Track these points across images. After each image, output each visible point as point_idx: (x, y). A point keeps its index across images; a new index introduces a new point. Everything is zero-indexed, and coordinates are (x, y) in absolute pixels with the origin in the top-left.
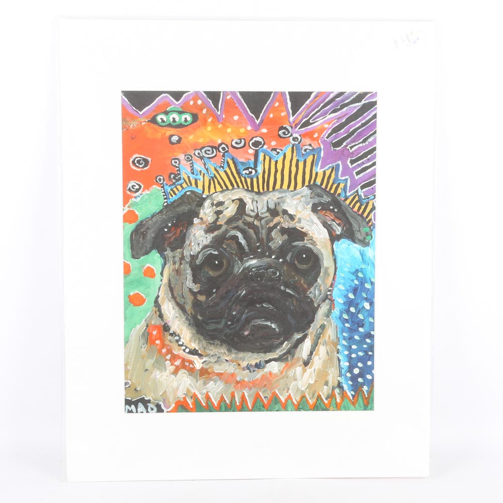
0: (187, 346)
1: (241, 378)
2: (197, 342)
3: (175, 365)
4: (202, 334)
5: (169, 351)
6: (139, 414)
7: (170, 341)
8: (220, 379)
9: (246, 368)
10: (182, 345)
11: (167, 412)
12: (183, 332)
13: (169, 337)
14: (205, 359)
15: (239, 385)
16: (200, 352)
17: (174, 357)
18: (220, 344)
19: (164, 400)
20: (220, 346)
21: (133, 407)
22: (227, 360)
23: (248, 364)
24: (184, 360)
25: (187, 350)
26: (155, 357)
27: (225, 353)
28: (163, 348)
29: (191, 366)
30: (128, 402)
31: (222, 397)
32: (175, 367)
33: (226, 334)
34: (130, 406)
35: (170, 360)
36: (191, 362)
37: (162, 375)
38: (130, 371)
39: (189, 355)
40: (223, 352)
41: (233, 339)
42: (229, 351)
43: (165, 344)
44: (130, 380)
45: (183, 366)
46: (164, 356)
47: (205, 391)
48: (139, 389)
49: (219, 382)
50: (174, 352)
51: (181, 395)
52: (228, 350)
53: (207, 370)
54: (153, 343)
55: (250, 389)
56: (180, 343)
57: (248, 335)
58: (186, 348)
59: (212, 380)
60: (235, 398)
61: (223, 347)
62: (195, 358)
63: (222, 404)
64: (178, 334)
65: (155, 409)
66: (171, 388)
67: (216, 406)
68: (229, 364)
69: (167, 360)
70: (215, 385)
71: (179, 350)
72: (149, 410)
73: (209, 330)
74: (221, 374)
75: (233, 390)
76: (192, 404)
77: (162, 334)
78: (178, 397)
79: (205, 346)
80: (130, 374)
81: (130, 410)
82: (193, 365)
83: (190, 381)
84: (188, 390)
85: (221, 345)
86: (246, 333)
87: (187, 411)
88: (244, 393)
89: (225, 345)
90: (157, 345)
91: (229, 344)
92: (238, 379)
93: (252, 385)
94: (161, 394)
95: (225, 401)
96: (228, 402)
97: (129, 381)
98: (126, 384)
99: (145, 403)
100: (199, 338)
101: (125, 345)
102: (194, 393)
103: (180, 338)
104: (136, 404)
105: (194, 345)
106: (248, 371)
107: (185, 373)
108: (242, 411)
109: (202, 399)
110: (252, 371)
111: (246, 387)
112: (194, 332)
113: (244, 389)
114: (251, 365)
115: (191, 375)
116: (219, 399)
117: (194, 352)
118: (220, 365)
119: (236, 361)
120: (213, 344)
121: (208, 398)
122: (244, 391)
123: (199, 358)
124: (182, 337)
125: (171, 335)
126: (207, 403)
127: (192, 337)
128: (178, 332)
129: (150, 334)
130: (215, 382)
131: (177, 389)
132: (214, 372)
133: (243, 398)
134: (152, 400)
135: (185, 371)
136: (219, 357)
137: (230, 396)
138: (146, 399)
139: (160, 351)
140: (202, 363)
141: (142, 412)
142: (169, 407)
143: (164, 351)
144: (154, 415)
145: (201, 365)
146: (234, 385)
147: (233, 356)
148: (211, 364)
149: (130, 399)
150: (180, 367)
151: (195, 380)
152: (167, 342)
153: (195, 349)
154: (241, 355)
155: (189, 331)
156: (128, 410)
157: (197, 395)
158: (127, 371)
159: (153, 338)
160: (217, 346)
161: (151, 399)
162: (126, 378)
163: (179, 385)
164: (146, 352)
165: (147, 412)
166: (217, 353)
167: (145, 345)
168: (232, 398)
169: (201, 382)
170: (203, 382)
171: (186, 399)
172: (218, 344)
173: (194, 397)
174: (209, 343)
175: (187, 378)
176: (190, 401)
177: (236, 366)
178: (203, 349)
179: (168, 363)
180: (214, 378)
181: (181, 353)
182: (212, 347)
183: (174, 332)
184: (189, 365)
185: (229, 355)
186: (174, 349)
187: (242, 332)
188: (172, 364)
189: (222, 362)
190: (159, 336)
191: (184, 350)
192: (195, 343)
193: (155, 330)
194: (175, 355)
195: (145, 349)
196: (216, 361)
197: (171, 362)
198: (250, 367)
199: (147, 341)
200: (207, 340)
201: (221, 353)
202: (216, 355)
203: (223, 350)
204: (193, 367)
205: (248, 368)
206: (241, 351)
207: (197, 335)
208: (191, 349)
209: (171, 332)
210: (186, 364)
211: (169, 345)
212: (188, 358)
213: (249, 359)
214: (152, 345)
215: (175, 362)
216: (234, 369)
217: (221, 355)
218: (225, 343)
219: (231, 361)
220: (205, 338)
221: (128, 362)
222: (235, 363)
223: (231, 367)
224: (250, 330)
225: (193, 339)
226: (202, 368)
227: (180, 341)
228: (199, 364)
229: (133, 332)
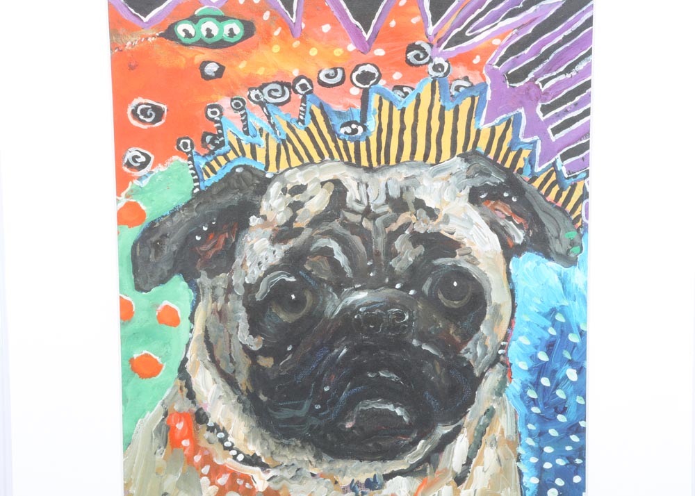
0: (241, 449)
2: (258, 442)
3: (217, 485)
4: (267, 428)
5: (207, 460)
7: (209, 441)
9: (349, 489)
10: (230, 448)
12: (233, 424)
13: (207, 434)
14: (272, 473)
16: (263, 460)
17: (216, 471)
18: (300, 445)
22: (313, 475)
23: (353, 480)
24: (234, 475)
25: (241, 457)
26: (181, 469)
27: (310, 462)
28: (195, 454)
29: (247, 485)
32: (217, 488)
33: (312, 426)
35: (209, 475)
36: (248, 479)
39: (244, 466)
40: (306, 459)
41: (325, 436)
42: (318, 457)
43: (199, 447)
45: (233, 486)
46: (198, 469)
50: (215, 460)
52: (315, 457)
53: (276, 492)
54: (176, 444)
56: (227, 444)
57: (353, 428)
58: (239, 452)
61: (307, 451)
62: (254, 472)
64: (224, 428)
68: (318, 482)
69: (202, 475)
71: (226, 457)
73: (280, 420)
77: (193, 428)
79: (273, 448)
82: (251, 484)
85: (303, 447)
86: (349, 425)
89: (310, 447)
90: (185, 448)
91: (317, 445)
100: (262, 435)
101: (125, 450)
103: (227, 435)
105: (253, 448)
106: (353, 493)
110: (360, 493)
112: (253, 424)
114: (358, 483)
117: (252, 461)
118: (301, 483)
119: (331, 477)
120: (289, 445)
123: (263, 470)
124: (230, 432)
125: (211, 429)
127: (249, 432)
128: (223, 424)
129: (171, 429)
136: (298, 469)
139: (189, 460)
140: (269, 480)
143: (197, 458)
145: (267, 484)
147: (325, 466)
148: (284, 481)
152: (203, 443)
153: (255, 454)
154: (340, 464)
155: (243, 423)
159: (178, 435)
160: (297, 449)
164: (164, 462)
166: (295, 462)
167: (162, 448)
172: (296, 446)
174: (281, 443)
177: (331, 486)
178: (269, 455)
179: (205, 480)
181: (229, 462)
182: (286, 452)
183: (215, 424)
184: (244, 484)
185: (318, 465)
186: (217, 455)
187: (341, 423)
188: (212, 483)
189: (304, 478)
190: (188, 432)
191: (235, 457)
192: (254, 444)
193: (180, 421)
194: (219, 465)
195: (163, 456)
196: (293, 477)
197: (210, 478)
198: (356, 486)
199: (166, 442)
200: (277, 439)
201: (304, 461)
202: (293, 465)
203: (307, 456)
204: (252, 487)
205: (353, 487)
206: (339, 458)
207: (258, 430)
208: (248, 455)
209: (210, 424)
210: (238, 482)
211: (206, 449)
212: (241, 470)
213: (354, 472)
214: (174, 449)
215: (218, 478)
216: (327, 490)
217: (303, 466)
218: (310, 444)
219: (322, 475)
220: (273, 435)
221: (131, 479)
222: (329, 480)
223: (322, 486)
224: (357, 419)
225: (252, 437)
226: (268, 490)
227: (227, 440)
228: (262, 481)
229: (139, 425)
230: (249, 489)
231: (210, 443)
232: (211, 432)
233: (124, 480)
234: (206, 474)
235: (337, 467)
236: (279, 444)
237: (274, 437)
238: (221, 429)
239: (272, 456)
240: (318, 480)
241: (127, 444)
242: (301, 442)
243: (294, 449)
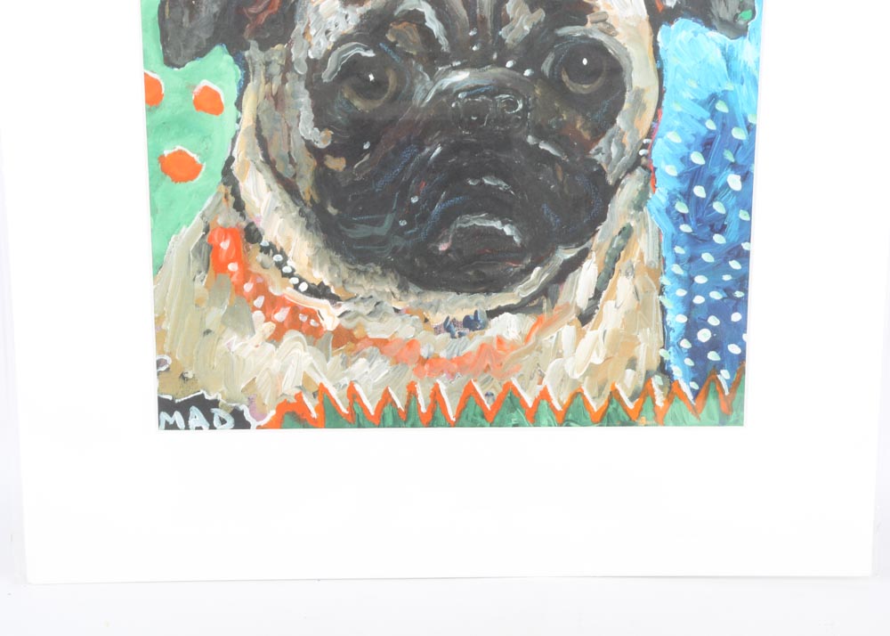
0: (304, 277)
1: (432, 349)
2: (326, 267)
3: (275, 322)
4: (338, 249)
5: (261, 289)
6: (192, 432)
7: (263, 266)
8: (382, 352)
9: (442, 329)
10: (290, 275)
11: (259, 427)
12: (293, 244)
13: (261, 257)
14: (345, 307)
15: (426, 367)
16: (333, 291)
17: (273, 303)
18: (380, 272)
19: (251, 401)
20: (380, 275)
21: (178, 416)
22: (397, 311)
23: (448, 318)
24: (295, 310)
25: (304, 287)
26: (227, 301)
27: (393, 294)
28: (246, 281)
29: (313, 322)
30: (166, 406)
31: (386, 395)
32: (274, 325)
33: (395, 248)
34: (171, 415)
35: (263, 309)
36: (313, 314)
37: (246, 344)
38: (169, 334)
39: (308, 298)
40: (388, 290)
41: (412, 260)
42: (403, 287)
43: (251, 272)
44: (169, 354)
45: (294, 323)
46: (249, 301)
47: (346, 381)
48: (190, 375)
49: (379, 361)
50: (271, 290)
51: (289, 389)
52: (399, 287)
53: (350, 332)
54: (221, 268)
55: (453, 375)
56: (286, 269)
57: (448, 251)
58: (301, 280)
59: (364, 355)
60: (416, 396)
61: (389, 279)
62: (322, 305)
63: (387, 409)
64: (282, 249)
65: (230, 421)
66: (267, 374)
67: (372, 413)
68: (403, 320)
69: (255, 309)
70: (370, 366)
71: (284, 286)
72: (216, 422)
73: (353, 239)
74: (385, 342)
75: (413, 378)
76: (316, 410)
77: (243, 249)
78: (283, 394)
79: (346, 276)
80: (168, 340)
81: (171, 423)
82: (317, 320)
83: (311, 358)
84: (307, 379)
85: (384, 275)
86: (443, 247)
87: (305, 426)
88: (437, 385)
89: (392, 275)
90: (232, 274)
91: (401, 273)
92: (424, 353)
93: (456, 366)
94: (243, 386)
95: (393, 403)
96: (399, 405)
97: (166, 357)
98: (159, 363)
99: (207, 407)
100: (331, 258)
101: (155, 274)
102: (321, 384)
103: (286, 258)
104: (184, 408)
105: (320, 276)
106: (448, 335)
107: (297, 339)
108: (432, 426)
109: (340, 398)
110: (457, 334)
111: (442, 372)
112: (320, 244)
113: (438, 375)
114: (454, 320)
115: (314, 344)
116: (380, 399)
117: (318, 291)
118: (381, 320)
119: (419, 313)
120: (365, 272)
121: (353, 395)
122: (438, 381)
123: (332, 304)
124: (290, 254)
125: (265, 250)
126: (351, 408)
127: (316, 254)
128: (281, 244)
129: (213, 249)
130: (370, 358)
131: (282, 375)
132: (366, 337)
133: (436, 395)
134: (222, 401)
135: (300, 335)
136: (378, 303)
137: (405, 392)
138: (207, 397)
139: (238, 289)
140: (340, 316)
141: (200, 428)
142: (264, 416)
143: (248, 287)
144: (227, 434)
145: (337, 322)
146: (414, 366)
147: (412, 299)
148: (360, 318)
149: (170, 398)
150: (286, 325)
151: (322, 356)
152: (255, 268)
153: (322, 283)
154: (432, 297)
155: (306, 243)
156: (167, 423)
157: (326, 391)
158: (160, 335)
159: (223, 257)
160: (376, 277)
161: (220, 398)
162: (160, 351)
163: (285, 368)
164: (206, 291)
165: (212, 427)
166: (373, 294)
167: (203, 273)
168: (409, 396)
169: (336, 359)
170: (341, 361)
171: (302, 398)
172: (375, 273)
173: (321, 392)
174: (356, 269)
175: (305, 350)
176: (311, 404)
177: (420, 324)
178: (341, 284)
179: (258, 315)
180: (367, 350)
181: (288, 292)
182: (362, 280)
183: (270, 243)
184: (308, 321)
185: (403, 298)
186: (273, 284)
187: (433, 245)
188: (268, 319)
189: (386, 314)
190: (236, 253)
191: (296, 287)
192: (321, 270)
193: (225, 239)
194: (275, 297)
195: (204, 282)
196: (371, 313)
197: (264, 313)
198: (452, 326)
199: (208, 265)
200: (351, 264)
201: (384, 293)
202: (371, 297)
203: (388, 286)
204: (318, 325)
205: (447, 327)
206: (430, 289)
207: (325, 252)
208: (313, 284)
209: (264, 243)
210: (300, 318)
211: (260, 275)
212: (306, 304)
213: (449, 307)
214: (218, 275)
215: (275, 313)
216: (414, 329)
217: (384, 299)
218: (392, 271)
219: (407, 311)
220: (345, 259)
221: (164, 312)
222: (417, 317)
223: (408, 325)
224: (453, 239)
225: (317, 261)
226: (339, 328)
227: (286, 265)
228: (331, 318)
229: (173, 243)
230: (315, 328)
231: (264, 268)
232: (265, 253)
233: (155, 312)
234: (260, 307)
235: (428, 300)
236: (354, 270)
237: (347, 262)
238: (279, 249)
239: (343, 286)
240: (403, 316)
241: (158, 267)
242: (382, 269)
243: (372, 278)
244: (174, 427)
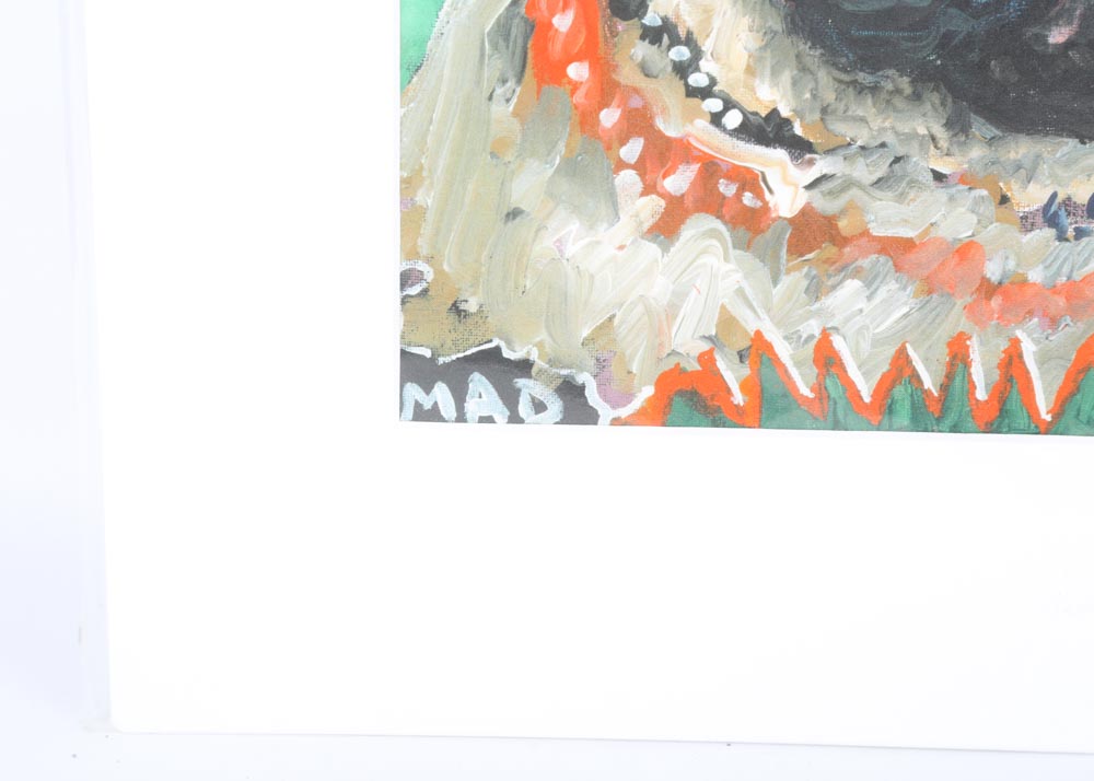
0: (736, 96)
1: (1011, 265)
2: (786, 77)
3: (663, 195)
4: (816, 37)
5: (638, 122)
6: (472, 428)
7: (646, 72)
8: (898, 268)
9: (1039, 220)
10: (705, 93)
11: (616, 422)
12: (716, 23)
13: (642, 50)
14: (822, 166)
15: (996, 302)
16: (798, 130)
17: (662, 154)
18: (908, 90)
19: (601, 364)
20: (907, 98)
21: (442, 394)
22: (939, 177)
23: (1054, 196)
24: (711, 169)
25: (733, 119)
26: (561, 147)
27: (933, 139)
28: (604, 104)
29: (748, 199)
30: (416, 369)
31: (901, 359)
32: (663, 203)
33: (948, 36)
34: (428, 389)
35: (640, 167)
36: (750, 181)
37: (598, 243)
38: (430, 216)
39: (741, 144)
40: (922, 131)
41: (983, 66)
42: (958, 126)
43: (616, 85)
44: (429, 260)
45: (706, 199)
46: (609, 148)
47: (813, 328)
48: (472, 306)
49: (889, 288)
50: (660, 124)
51: (687, 342)
52: (949, 125)
53: (830, 222)
54: (552, 73)
55: (1054, 322)
56: (698, 80)
57: (1070, 44)
58: (729, 105)
59: (857, 273)
60: (967, 364)
61: (928, 106)
62: (771, 161)
63: (900, 392)
64: (689, 34)
65: (555, 407)
66: (640, 308)
67: (867, 399)
68: (951, 199)
69: (621, 165)
70: (869, 298)
71: (690, 116)
72: (524, 408)
73: (854, 15)
74: (907, 245)
75: (964, 325)
76: (744, 387)
77: (602, 30)
78: (674, 353)
79: (829, 96)
80: (427, 229)
81: (428, 405)
82: (759, 195)
83: (739, 276)
84: (727, 322)
85: (917, 97)
86: (1058, 36)
87: (717, 423)
88: (1016, 342)
89: (936, 98)
90: (575, 86)
91: (956, 92)
92: (993, 271)
93: (1062, 302)
94: (586, 332)
95: (915, 378)
96: (928, 383)
97: (422, 266)
98: (406, 279)
99: (504, 370)
100: (798, 56)
101: (406, 83)
102: (758, 333)
103: (697, 55)
104: (456, 377)
105: (771, 95)
106: (1050, 233)
107: (713, 233)
108: (998, 431)
109: (798, 364)
110: (1070, 232)
111: (1031, 313)
112: (776, 24)
113: (1021, 322)
114: (1068, 202)
115: (746, 246)
116: (886, 368)
117: (768, 130)
118: (901, 198)
119: (990, 183)
120: (874, 89)
121: (826, 359)
122: (1019, 334)
123: (794, 158)
124: (707, 46)
125: (653, 35)
126: (820, 389)
127: (764, 48)
128: (688, 21)
129: (537, 30)
130: (871, 281)
131: (672, 311)
132: (865, 233)
133: (1012, 363)
134: (540, 364)
135: (718, 225)
136: (897, 160)
137: (943, 355)
138: (507, 354)
139: (587, 121)
140: (810, 187)
141: (489, 420)
142: (628, 397)
143: (609, 117)
144: (546, 434)
145: (803, 198)
146: (969, 299)
147: (977, 152)
148: (854, 192)
149: (427, 353)
150: (689, 202)
151: (764, 273)
152: (627, 75)
153: (775, 112)
154: (1021, 148)
155: (746, 21)
156: (418, 406)
157: (769, 347)
158: (411, 216)
159: (556, 48)
160: (898, 102)
161: (534, 356)
162: (410, 253)
163: (679, 297)
164: (516, 125)
165: (515, 418)
166: (889, 138)
167: (511, 84)
168: (951, 365)
169: (794, 280)
170: (805, 283)
171: (713, 361)
172: (898, 91)
173: (757, 351)
174: (854, 83)
175: (726, 259)
176: (732, 374)
177: (990, 209)
178: (817, 116)
179: (628, 179)
180: (865, 263)
181: (700, 132)
182: (866, 108)
183: (665, 20)
184: (738, 196)
185: (955, 149)
186: (664, 110)
187: (1036, 30)
188: (649, 189)
189: (913, 183)
190: (587, 39)
191: (716, 119)
192: (775, 84)
193: (564, 9)
194: (669, 140)
195: (511, 108)
196: (880, 180)
197: (642, 175)
198: (1063, 213)
199: (524, 66)
200: (844, 70)
201: (914, 135)
202: (883, 145)
203: (926, 122)
204: (759, 204)
205: (1051, 216)
206: (1019, 131)
207: (788, 41)
208: (756, 114)
209: (652, 19)
210: (722, 189)
211: (636, 91)
212: (733, 156)
213: (1060, 172)
214: (545, 88)
215: (664, 177)
216: (974, 219)
217: (913, 150)
218: (936, 89)
219: (964, 179)
220: (831, 58)
221: (422, 168)
222: (984, 192)
223: (963, 210)
224: (1083, 17)
225: (768, 63)
226: (806, 213)
227: (697, 69)
228: (793, 188)
229: (448, 14)
230: (752, 210)
231: (647, 75)
232: (652, 42)
233: (402, 167)
234: (633, 161)
235: (1012, 155)
236: (848, 84)
237: (835, 65)
238: (682, 33)
239: (822, 119)
240: (953, 190)
241: (413, 68)
242: (912, 82)
243: (888, 102)
244: (433, 415)
